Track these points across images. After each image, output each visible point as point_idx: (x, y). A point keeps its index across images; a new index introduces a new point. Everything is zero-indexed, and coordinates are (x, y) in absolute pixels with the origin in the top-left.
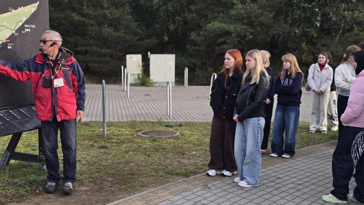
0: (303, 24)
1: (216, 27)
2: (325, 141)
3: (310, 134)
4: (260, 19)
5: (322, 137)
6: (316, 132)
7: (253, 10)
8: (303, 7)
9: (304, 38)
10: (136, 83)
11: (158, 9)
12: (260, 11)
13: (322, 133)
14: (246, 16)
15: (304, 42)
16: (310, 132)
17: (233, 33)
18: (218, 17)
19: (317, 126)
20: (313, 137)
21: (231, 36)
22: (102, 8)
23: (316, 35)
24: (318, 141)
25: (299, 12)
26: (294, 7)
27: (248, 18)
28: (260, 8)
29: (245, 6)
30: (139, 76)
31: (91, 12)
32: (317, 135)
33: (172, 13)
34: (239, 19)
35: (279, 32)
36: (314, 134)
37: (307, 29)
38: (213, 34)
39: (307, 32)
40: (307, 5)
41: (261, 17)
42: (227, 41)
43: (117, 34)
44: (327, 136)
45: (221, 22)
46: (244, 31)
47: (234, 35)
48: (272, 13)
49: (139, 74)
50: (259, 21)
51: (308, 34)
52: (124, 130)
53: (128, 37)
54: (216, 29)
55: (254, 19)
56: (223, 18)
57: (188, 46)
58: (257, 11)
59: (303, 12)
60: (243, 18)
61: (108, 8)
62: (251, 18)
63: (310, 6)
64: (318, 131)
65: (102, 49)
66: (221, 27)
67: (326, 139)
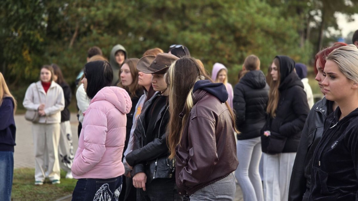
0: (23, 24)
2: (57, 197)
3: (35, 187)
5: (53, 190)
6: (44, 183)
9: (25, 44)
13: (53, 183)
15: (25, 50)
16: (36, 183)
19: (45, 173)
20: (40, 192)
23: (41, 40)
24: (47, 197)
32: (46, 188)
36: (42, 187)
37: (28, 32)
39: (29, 35)
44: (61, 188)
51: (31, 38)
64: (48, 182)
67: (58, 193)
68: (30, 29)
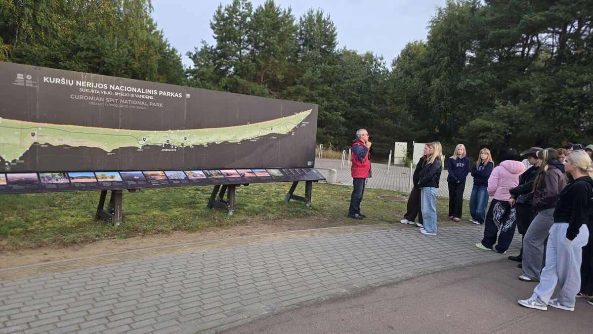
0: (564, 125)
1: (478, 123)
4: (520, 119)
7: (514, 111)
8: (566, 110)
9: (565, 137)
10: (401, 164)
11: (432, 107)
12: (521, 112)
14: (506, 115)
15: (564, 141)
17: (493, 129)
18: (482, 115)
21: (491, 131)
22: (386, 104)
25: (561, 114)
26: (556, 109)
27: (509, 117)
28: (520, 109)
29: (505, 107)
30: (403, 159)
31: (376, 108)
33: (444, 110)
34: (501, 117)
35: (539, 130)
37: (567, 130)
38: (474, 129)
39: (568, 132)
40: (569, 108)
41: (521, 116)
42: (487, 136)
43: (395, 125)
45: (485, 119)
46: (503, 128)
47: (493, 131)
48: (532, 113)
49: (404, 158)
50: (519, 120)
51: (569, 134)
52: (369, 193)
53: (404, 128)
54: (477, 125)
55: (514, 118)
56: (487, 116)
57: (454, 138)
58: (518, 112)
59: (565, 114)
60: (504, 117)
61: (390, 105)
62: (511, 117)
63: (572, 109)
65: (382, 136)
66: (483, 124)
68: (570, 128)
